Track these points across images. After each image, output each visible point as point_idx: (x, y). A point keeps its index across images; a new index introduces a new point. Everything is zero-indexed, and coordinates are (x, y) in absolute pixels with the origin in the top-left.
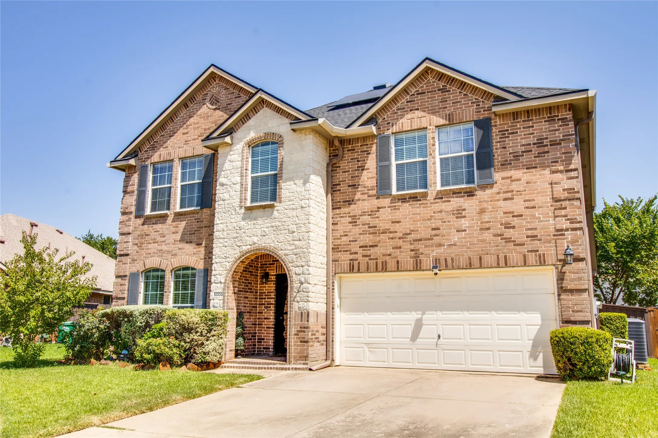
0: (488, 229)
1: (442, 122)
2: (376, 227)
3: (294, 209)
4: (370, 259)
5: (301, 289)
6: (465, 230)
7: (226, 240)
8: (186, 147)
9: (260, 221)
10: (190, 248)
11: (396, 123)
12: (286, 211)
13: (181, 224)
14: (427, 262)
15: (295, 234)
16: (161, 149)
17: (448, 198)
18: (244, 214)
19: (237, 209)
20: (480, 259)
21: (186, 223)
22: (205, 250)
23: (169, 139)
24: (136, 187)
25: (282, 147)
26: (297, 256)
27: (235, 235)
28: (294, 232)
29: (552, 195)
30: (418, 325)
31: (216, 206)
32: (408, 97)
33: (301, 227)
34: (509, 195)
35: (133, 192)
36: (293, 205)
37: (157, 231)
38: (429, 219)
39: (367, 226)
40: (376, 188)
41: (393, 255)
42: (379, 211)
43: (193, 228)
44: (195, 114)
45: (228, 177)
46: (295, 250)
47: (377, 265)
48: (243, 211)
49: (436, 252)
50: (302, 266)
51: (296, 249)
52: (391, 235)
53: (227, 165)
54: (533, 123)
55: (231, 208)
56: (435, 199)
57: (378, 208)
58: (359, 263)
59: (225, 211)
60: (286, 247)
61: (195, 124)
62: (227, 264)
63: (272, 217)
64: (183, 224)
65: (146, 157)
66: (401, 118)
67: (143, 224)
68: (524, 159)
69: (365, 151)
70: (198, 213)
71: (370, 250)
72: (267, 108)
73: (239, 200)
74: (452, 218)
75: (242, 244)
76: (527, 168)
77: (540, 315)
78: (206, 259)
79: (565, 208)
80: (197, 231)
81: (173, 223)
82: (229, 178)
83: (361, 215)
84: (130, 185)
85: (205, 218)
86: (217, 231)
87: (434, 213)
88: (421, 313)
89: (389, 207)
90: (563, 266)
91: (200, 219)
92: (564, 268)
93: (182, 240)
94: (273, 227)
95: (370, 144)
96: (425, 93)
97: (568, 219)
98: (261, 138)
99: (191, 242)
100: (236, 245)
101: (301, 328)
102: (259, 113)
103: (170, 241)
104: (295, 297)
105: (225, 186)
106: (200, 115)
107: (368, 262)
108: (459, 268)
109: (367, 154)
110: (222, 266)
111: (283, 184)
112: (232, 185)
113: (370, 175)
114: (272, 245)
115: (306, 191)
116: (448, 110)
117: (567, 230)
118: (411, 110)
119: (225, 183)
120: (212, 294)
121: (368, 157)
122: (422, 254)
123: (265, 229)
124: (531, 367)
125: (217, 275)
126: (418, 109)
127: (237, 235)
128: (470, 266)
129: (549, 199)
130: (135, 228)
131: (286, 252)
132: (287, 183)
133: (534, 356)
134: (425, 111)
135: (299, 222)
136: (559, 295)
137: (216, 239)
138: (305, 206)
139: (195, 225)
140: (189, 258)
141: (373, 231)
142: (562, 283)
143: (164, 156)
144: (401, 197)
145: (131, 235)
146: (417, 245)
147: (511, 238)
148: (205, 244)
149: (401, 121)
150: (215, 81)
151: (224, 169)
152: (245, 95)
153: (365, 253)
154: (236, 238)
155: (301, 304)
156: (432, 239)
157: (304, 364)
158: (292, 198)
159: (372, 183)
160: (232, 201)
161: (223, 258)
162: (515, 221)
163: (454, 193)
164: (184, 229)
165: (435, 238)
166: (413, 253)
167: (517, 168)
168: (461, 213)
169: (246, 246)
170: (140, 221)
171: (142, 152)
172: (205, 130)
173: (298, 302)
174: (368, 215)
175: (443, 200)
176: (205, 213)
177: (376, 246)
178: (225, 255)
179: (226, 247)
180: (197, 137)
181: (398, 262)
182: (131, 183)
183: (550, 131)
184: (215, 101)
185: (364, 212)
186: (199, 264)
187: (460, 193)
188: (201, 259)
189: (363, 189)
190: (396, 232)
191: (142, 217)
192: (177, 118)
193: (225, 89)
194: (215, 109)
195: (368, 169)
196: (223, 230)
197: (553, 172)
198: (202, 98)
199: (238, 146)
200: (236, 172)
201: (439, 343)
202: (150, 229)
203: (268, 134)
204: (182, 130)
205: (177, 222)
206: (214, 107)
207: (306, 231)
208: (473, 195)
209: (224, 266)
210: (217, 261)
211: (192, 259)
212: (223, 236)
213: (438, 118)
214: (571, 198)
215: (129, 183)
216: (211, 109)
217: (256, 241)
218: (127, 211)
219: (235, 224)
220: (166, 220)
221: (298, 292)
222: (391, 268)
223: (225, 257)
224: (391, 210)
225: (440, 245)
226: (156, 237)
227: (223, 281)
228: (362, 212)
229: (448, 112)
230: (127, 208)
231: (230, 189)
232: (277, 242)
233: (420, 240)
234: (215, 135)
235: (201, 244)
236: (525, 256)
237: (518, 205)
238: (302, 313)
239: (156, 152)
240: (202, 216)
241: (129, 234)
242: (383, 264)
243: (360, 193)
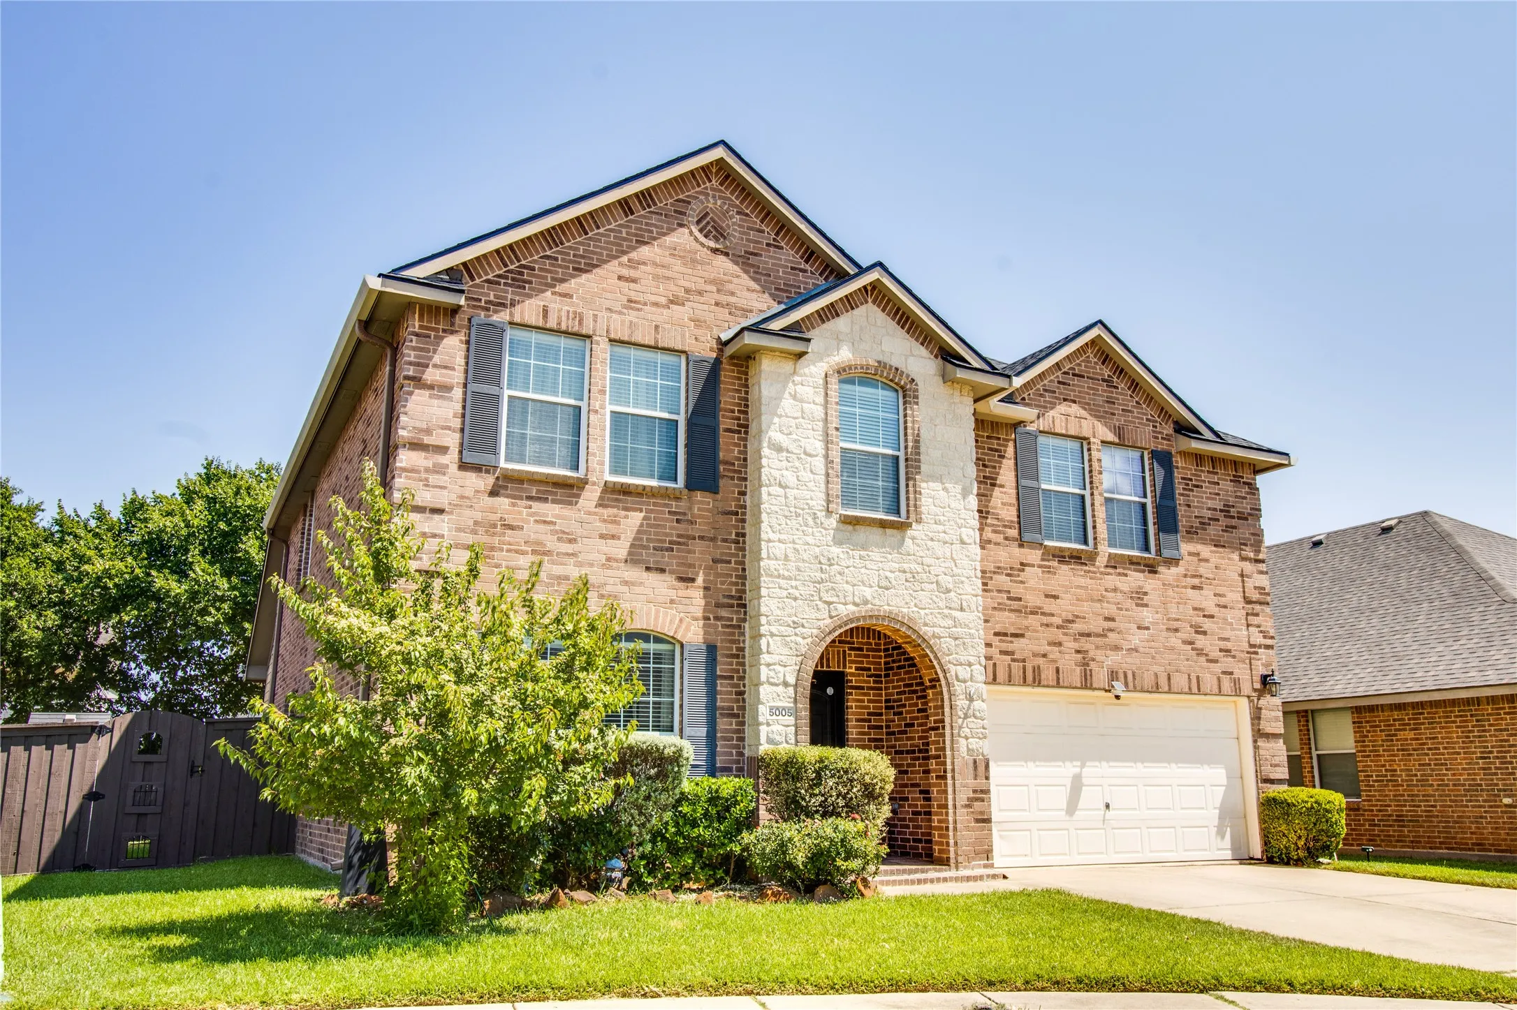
0: (1176, 630)
1: (1111, 437)
2: (1020, 599)
3: (945, 543)
4: (1014, 660)
5: (971, 712)
6: (1148, 628)
7: (794, 583)
8: (632, 316)
9: (875, 554)
10: (661, 586)
11: (1043, 415)
12: (929, 543)
13: (626, 517)
14: (1100, 677)
15: (952, 594)
16: (549, 294)
17: (1124, 568)
18: (836, 530)
19: (819, 514)
20: (1169, 679)
21: (645, 518)
22: (705, 597)
23: (573, 276)
24: (457, 377)
25: (917, 403)
26: (957, 642)
27: (819, 575)
28: (948, 591)
29: (1244, 592)
30: (1077, 786)
31: (765, 496)
32: (1059, 373)
33: (962, 582)
34: (1196, 581)
35: (447, 388)
36: (945, 532)
37: (545, 522)
38: (1100, 600)
39: (1005, 596)
40: (1017, 526)
41: (1051, 656)
42: (1023, 570)
43: (667, 535)
44: (655, 239)
45: (790, 434)
46: (954, 629)
47: (1024, 672)
48: (833, 522)
49: (1113, 660)
50: (970, 665)
51: (955, 626)
52: (1045, 620)
53: (787, 404)
54: (1218, 479)
55: (803, 509)
56: (1107, 566)
57: (1022, 564)
58: (995, 664)
59: (787, 513)
60: (935, 620)
61: (655, 264)
62: (799, 639)
63: (903, 550)
64: (634, 520)
65: (492, 298)
66: (1052, 408)
67: (493, 493)
68: (1213, 530)
69: (996, 450)
70: (678, 499)
71: (1012, 642)
72: (875, 308)
73: (823, 496)
74: (1129, 604)
75: (835, 599)
76: (1215, 546)
77: (1223, 771)
78: (709, 619)
79: (1257, 615)
80: (679, 543)
81: (600, 510)
82: (794, 436)
83: (994, 573)
84: (435, 366)
85: (700, 516)
86: (769, 558)
87: (1106, 590)
88: (1079, 763)
89: (1040, 566)
90: (1259, 699)
91: (685, 514)
92: (1260, 702)
93: (633, 559)
94: (904, 572)
95: (1004, 440)
96: (1083, 377)
97: (1261, 632)
98: (867, 369)
99: (662, 571)
100: (820, 599)
101: (975, 791)
102: (856, 312)
103: (591, 557)
104: (960, 727)
105: (785, 454)
106: (670, 248)
107: (1009, 665)
108: (1142, 691)
109: (1000, 456)
110: (786, 644)
111: (924, 485)
112: (803, 456)
113: (1006, 499)
114: (905, 610)
115: (968, 510)
116: (1118, 420)
117: (1260, 647)
118: (1065, 400)
119: (784, 445)
120: (763, 710)
121: (1000, 463)
122: (1093, 660)
123: (888, 574)
124: (1219, 849)
125: (775, 664)
126: (1074, 402)
127: (823, 576)
128: (1156, 689)
129: (1239, 597)
130: (462, 497)
131: (937, 630)
132: (930, 484)
133: (1220, 833)
134: (1085, 409)
135: (959, 571)
136: (1255, 741)
137: (767, 575)
138: (968, 541)
139: (671, 530)
140: (657, 612)
141: (1016, 607)
142: (1259, 724)
143: (559, 318)
144: (1057, 552)
145: (445, 517)
146: (1086, 644)
147: (1202, 650)
148: (704, 581)
149: (1052, 413)
150: (710, 181)
151: (780, 411)
152: (792, 248)
153: (1004, 646)
154: (819, 583)
155: (974, 743)
156: (1105, 636)
157: (985, 866)
158: (942, 518)
159: (1010, 514)
160: (807, 494)
161: (789, 626)
162: (1207, 625)
163: (1132, 563)
164: (639, 532)
165: (1110, 634)
166: (1080, 656)
167: (1203, 542)
168: (1142, 599)
169: (845, 604)
170: (479, 482)
171: (477, 281)
172: (687, 291)
173: (967, 738)
174: (1008, 575)
175: (1118, 571)
176: (702, 502)
177: (1022, 636)
178: (795, 619)
179: (795, 599)
180: (663, 300)
181: (1058, 670)
182: (437, 359)
183: (1236, 497)
184: (712, 228)
185: (999, 568)
186: (688, 629)
187: (1139, 564)
188: (696, 619)
189: (995, 522)
190: (1053, 615)
191: (488, 472)
192: (598, 228)
193: (738, 213)
194: (715, 251)
195: (1002, 486)
196: (786, 558)
197: (1243, 559)
198: (672, 205)
199: (812, 367)
200: (810, 427)
201: (1107, 817)
202: (520, 513)
203: (885, 367)
204: (614, 267)
205: (615, 510)
206: (712, 244)
207: (973, 592)
208: (1155, 572)
209: (792, 645)
210: (774, 629)
211: (666, 614)
212: (786, 574)
213: (1105, 428)
214: (1263, 600)
215: (431, 358)
216: (702, 245)
217: (869, 598)
218: (427, 440)
219: (817, 550)
220: (578, 496)
221: (966, 716)
222: (1048, 679)
223: (794, 622)
224: (1043, 572)
225: (1117, 648)
226: (542, 537)
227: (792, 680)
228: (995, 567)
229: (1117, 424)
230: (428, 432)
231: (797, 464)
232: (916, 606)
233: (1089, 635)
234: (776, 325)
235: (693, 580)
236: (1219, 679)
237: (1207, 600)
238: (975, 762)
239: (529, 296)
240: (690, 509)
241: (440, 511)
242: (1034, 671)
243: (990, 529)
